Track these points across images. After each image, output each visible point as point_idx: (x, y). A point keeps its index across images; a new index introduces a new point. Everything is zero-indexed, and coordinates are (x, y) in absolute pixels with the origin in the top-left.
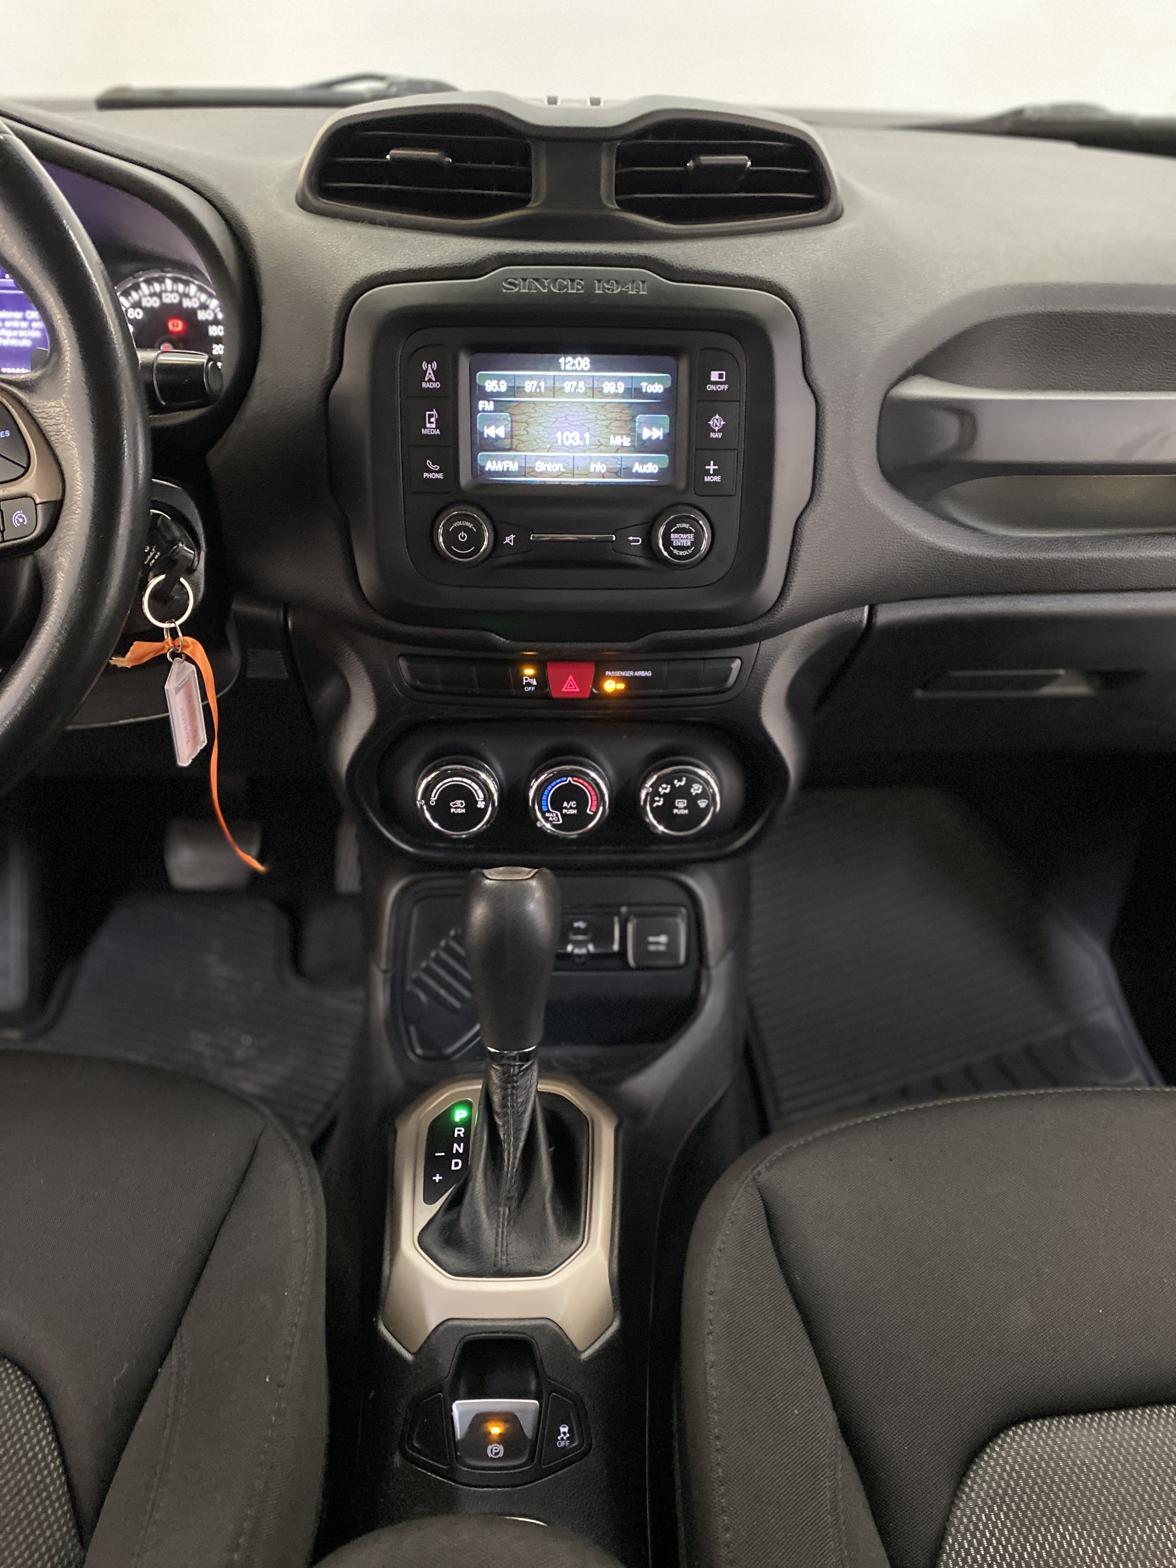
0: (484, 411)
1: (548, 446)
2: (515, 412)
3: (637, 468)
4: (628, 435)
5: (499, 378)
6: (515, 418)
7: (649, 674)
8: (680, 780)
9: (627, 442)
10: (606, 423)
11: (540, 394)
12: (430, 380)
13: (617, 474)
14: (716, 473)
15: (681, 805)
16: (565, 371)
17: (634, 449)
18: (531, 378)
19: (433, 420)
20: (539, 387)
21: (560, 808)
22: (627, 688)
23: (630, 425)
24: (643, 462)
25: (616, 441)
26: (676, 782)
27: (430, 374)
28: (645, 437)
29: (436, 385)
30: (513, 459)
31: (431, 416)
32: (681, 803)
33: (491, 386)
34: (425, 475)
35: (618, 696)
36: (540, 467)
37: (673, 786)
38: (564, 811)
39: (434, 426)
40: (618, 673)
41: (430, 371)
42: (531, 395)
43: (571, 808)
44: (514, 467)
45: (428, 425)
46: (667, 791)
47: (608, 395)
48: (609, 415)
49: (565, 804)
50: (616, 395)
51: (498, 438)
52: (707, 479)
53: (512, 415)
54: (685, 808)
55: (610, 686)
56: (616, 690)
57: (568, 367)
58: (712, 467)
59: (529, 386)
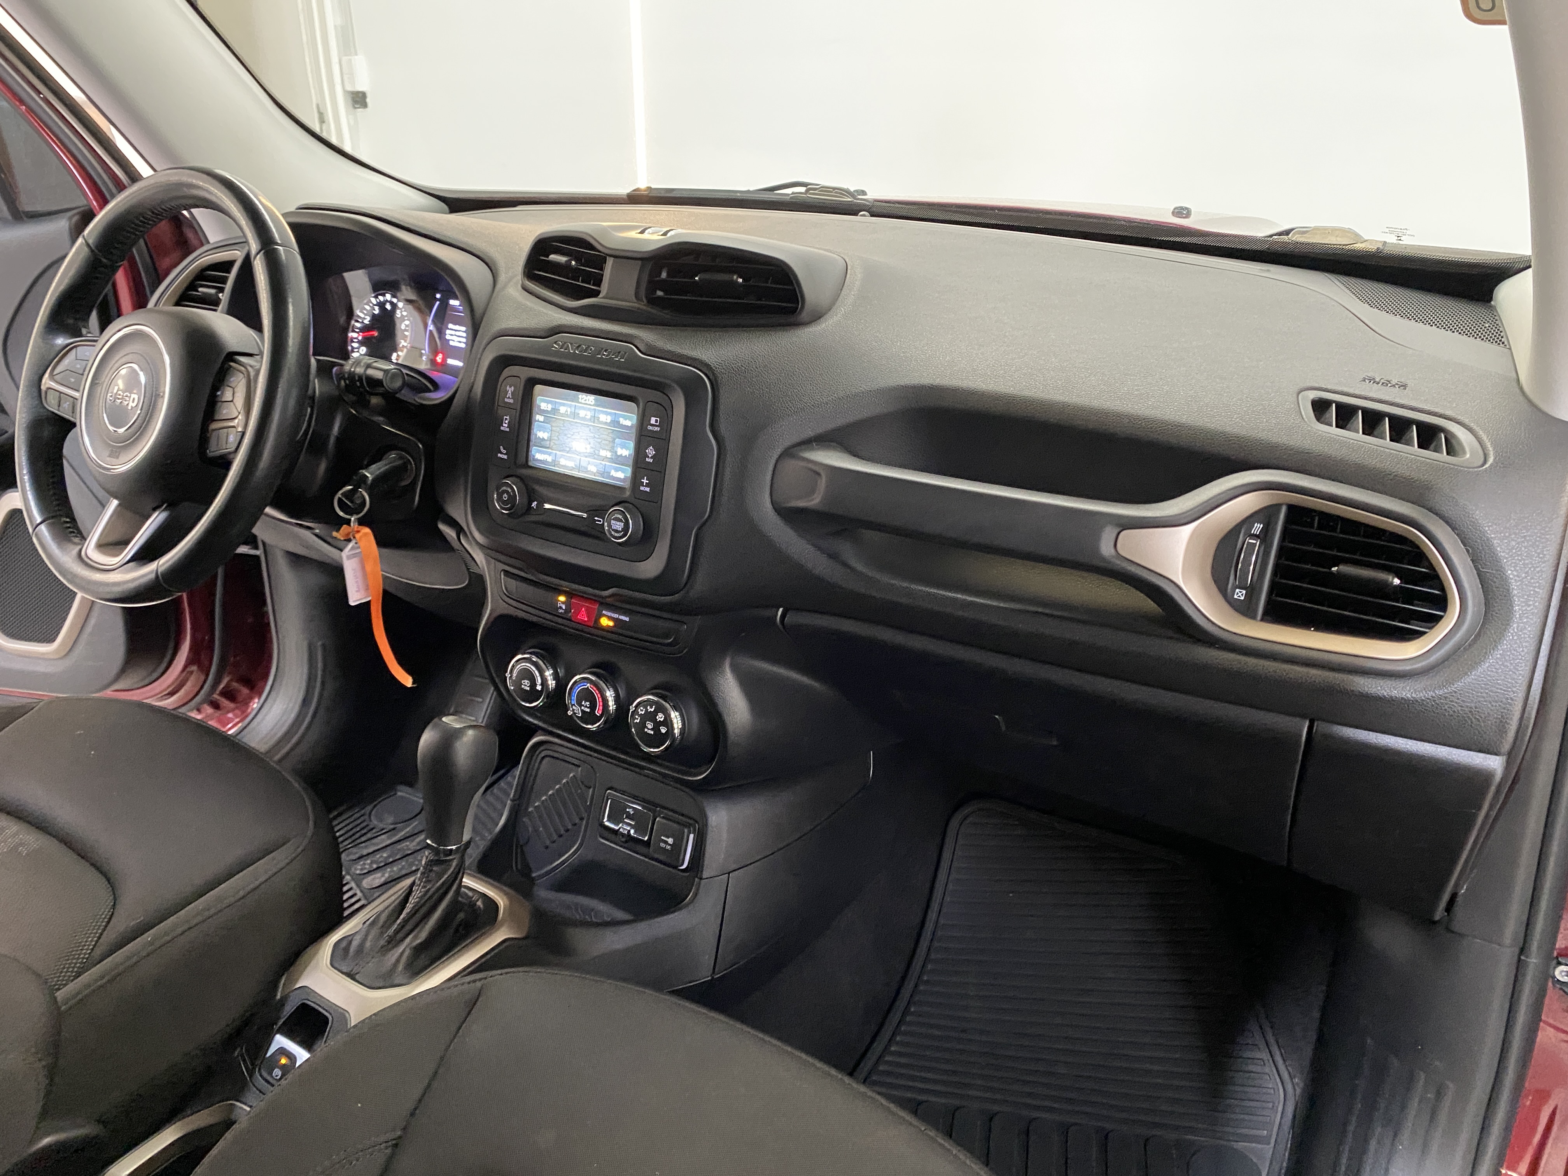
0: (538, 421)
1: (568, 449)
2: (553, 424)
3: (613, 473)
4: (610, 451)
5: (548, 402)
6: (554, 428)
7: (627, 619)
8: (651, 707)
9: (609, 455)
10: (600, 440)
11: (567, 416)
12: (509, 398)
13: (602, 475)
14: (647, 485)
15: (650, 727)
16: (581, 403)
17: (611, 460)
18: (564, 405)
19: (507, 422)
20: (567, 411)
21: (581, 705)
22: (615, 626)
23: (611, 444)
24: (617, 470)
25: (603, 453)
26: (649, 707)
27: (509, 394)
28: (619, 454)
29: (511, 401)
30: (550, 454)
31: (506, 419)
32: (650, 725)
33: (543, 406)
34: (499, 455)
35: (607, 630)
36: (563, 462)
37: (647, 710)
38: (583, 708)
39: (506, 425)
40: (609, 614)
41: (510, 392)
42: (562, 415)
43: (586, 707)
44: (549, 459)
45: (504, 425)
46: (643, 713)
47: (602, 423)
48: (601, 436)
49: (583, 703)
50: (606, 423)
51: (543, 439)
52: (642, 488)
53: (552, 426)
54: (651, 729)
55: (605, 622)
56: (607, 626)
57: (583, 401)
58: (645, 481)
59: (563, 409)
